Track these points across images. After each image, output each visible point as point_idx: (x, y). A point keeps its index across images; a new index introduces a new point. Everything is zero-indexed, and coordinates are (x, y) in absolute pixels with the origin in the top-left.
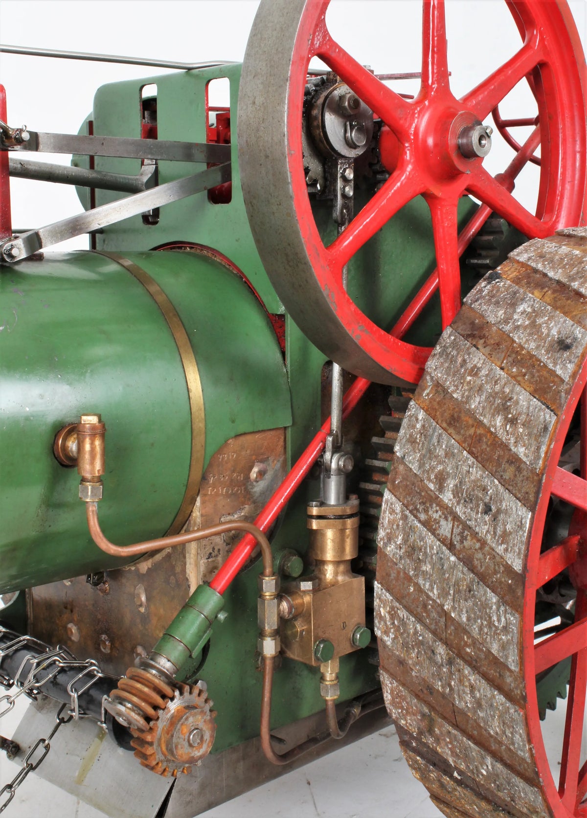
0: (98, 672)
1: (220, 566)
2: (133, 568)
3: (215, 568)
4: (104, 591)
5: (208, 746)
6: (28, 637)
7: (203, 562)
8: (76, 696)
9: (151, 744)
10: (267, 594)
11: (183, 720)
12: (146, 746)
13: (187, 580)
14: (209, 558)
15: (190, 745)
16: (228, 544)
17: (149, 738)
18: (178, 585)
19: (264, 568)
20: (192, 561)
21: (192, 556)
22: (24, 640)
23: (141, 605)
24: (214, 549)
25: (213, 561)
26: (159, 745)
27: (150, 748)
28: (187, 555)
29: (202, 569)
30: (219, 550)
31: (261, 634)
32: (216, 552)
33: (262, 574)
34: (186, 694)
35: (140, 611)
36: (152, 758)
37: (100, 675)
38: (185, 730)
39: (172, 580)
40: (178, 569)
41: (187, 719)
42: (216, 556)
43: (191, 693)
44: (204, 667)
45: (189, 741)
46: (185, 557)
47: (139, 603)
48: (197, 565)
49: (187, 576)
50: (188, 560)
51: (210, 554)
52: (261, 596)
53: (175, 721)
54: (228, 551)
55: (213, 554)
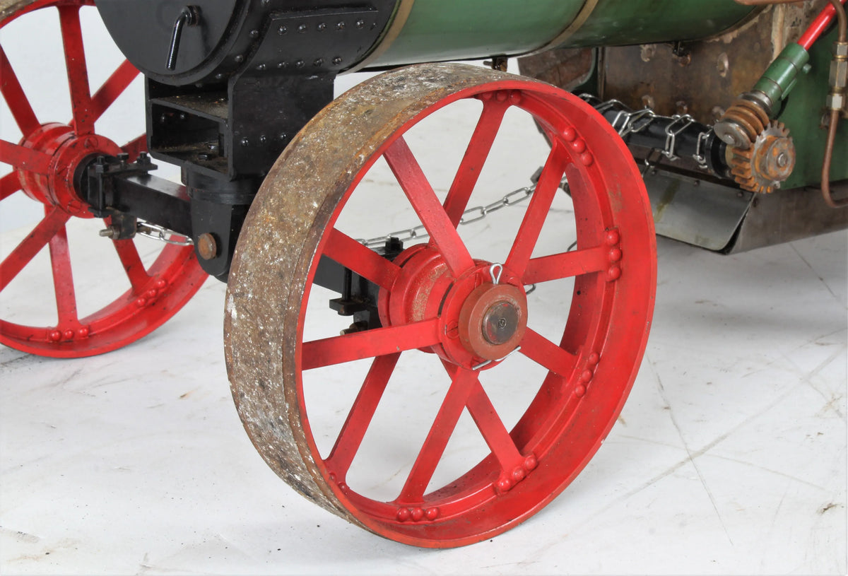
0: (690, 118)
1: (800, 34)
2: (717, 40)
3: (796, 35)
4: (685, 63)
5: (789, 170)
6: (615, 101)
7: (787, 29)
8: (673, 136)
9: (748, 160)
10: (839, 57)
11: (775, 144)
12: (744, 163)
13: (772, 44)
14: (792, 26)
15: (778, 165)
16: (807, 17)
17: (748, 155)
18: (763, 50)
19: (838, 36)
20: (778, 28)
21: (778, 24)
22: (611, 103)
23: (723, 71)
24: (797, 19)
25: (795, 29)
26: (754, 163)
27: (748, 164)
28: (774, 23)
29: (787, 33)
30: (800, 21)
31: (831, 91)
32: (798, 20)
33: (837, 40)
34: (775, 127)
35: (721, 77)
36: (748, 172)
37: (693, 120)
38: (776, 152)
39: (757, 46)
40: (763, 36)
41: (777, 143)
42: (798, 25)
43: (778, 127)
44: (783, 115)
45: (777, 161)
46: (771, 25)
47: (721, 69)
48: (782, 31)
49: (772, 41)
50: (774, 28)
51: (794, 22)
52: (834, 58)
53: (766, 145)
54: (807, 23)
55: (796, 23)
